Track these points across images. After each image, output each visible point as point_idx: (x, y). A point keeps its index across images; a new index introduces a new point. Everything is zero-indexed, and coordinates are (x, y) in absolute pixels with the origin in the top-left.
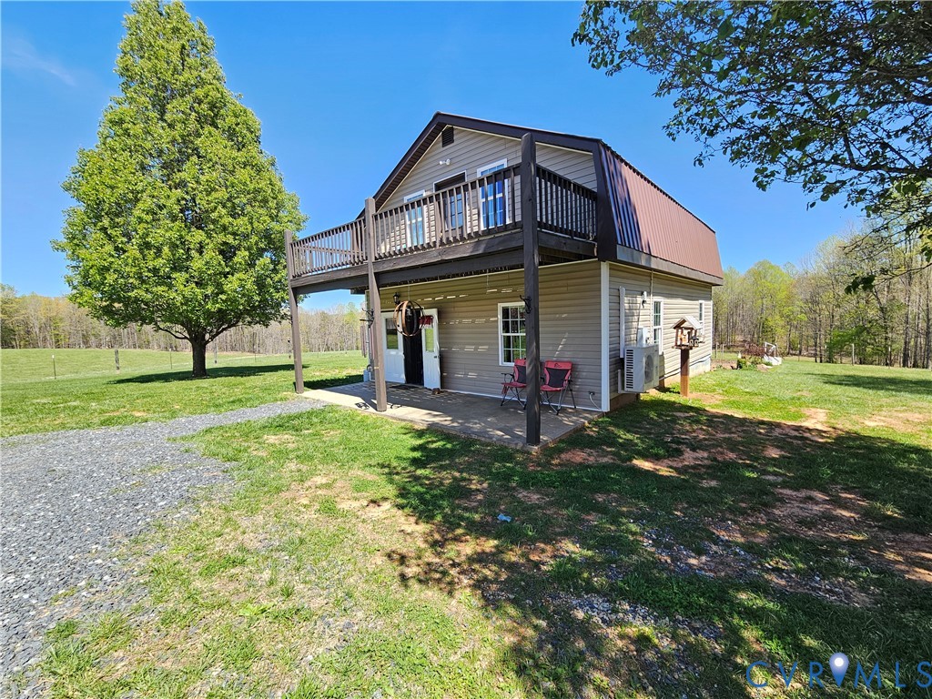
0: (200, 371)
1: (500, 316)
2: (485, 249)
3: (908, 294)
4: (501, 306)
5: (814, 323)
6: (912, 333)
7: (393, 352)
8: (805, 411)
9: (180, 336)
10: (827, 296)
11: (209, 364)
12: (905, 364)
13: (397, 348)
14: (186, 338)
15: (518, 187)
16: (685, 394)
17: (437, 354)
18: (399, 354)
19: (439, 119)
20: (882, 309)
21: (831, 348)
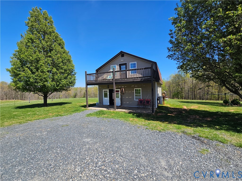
0: (45, 104)
1: (135, 91)
2: (143, 80)
3: (185, 86)
4: (135, 89)
5: (170, 91)
6: (186, 93)
7: (106, 98)
8: (183, 106)
9: (41, 95)
10: (171, 86)
11: (48, 102)
12: (185, 99)
13: (107, 97)
14: (42, 95)
15: (150, 71)
16: (164, 105)
17: (120, 98)
18: (108, 99)
19: (121, 52)
20: (181, 89)
21: (173, 96)
